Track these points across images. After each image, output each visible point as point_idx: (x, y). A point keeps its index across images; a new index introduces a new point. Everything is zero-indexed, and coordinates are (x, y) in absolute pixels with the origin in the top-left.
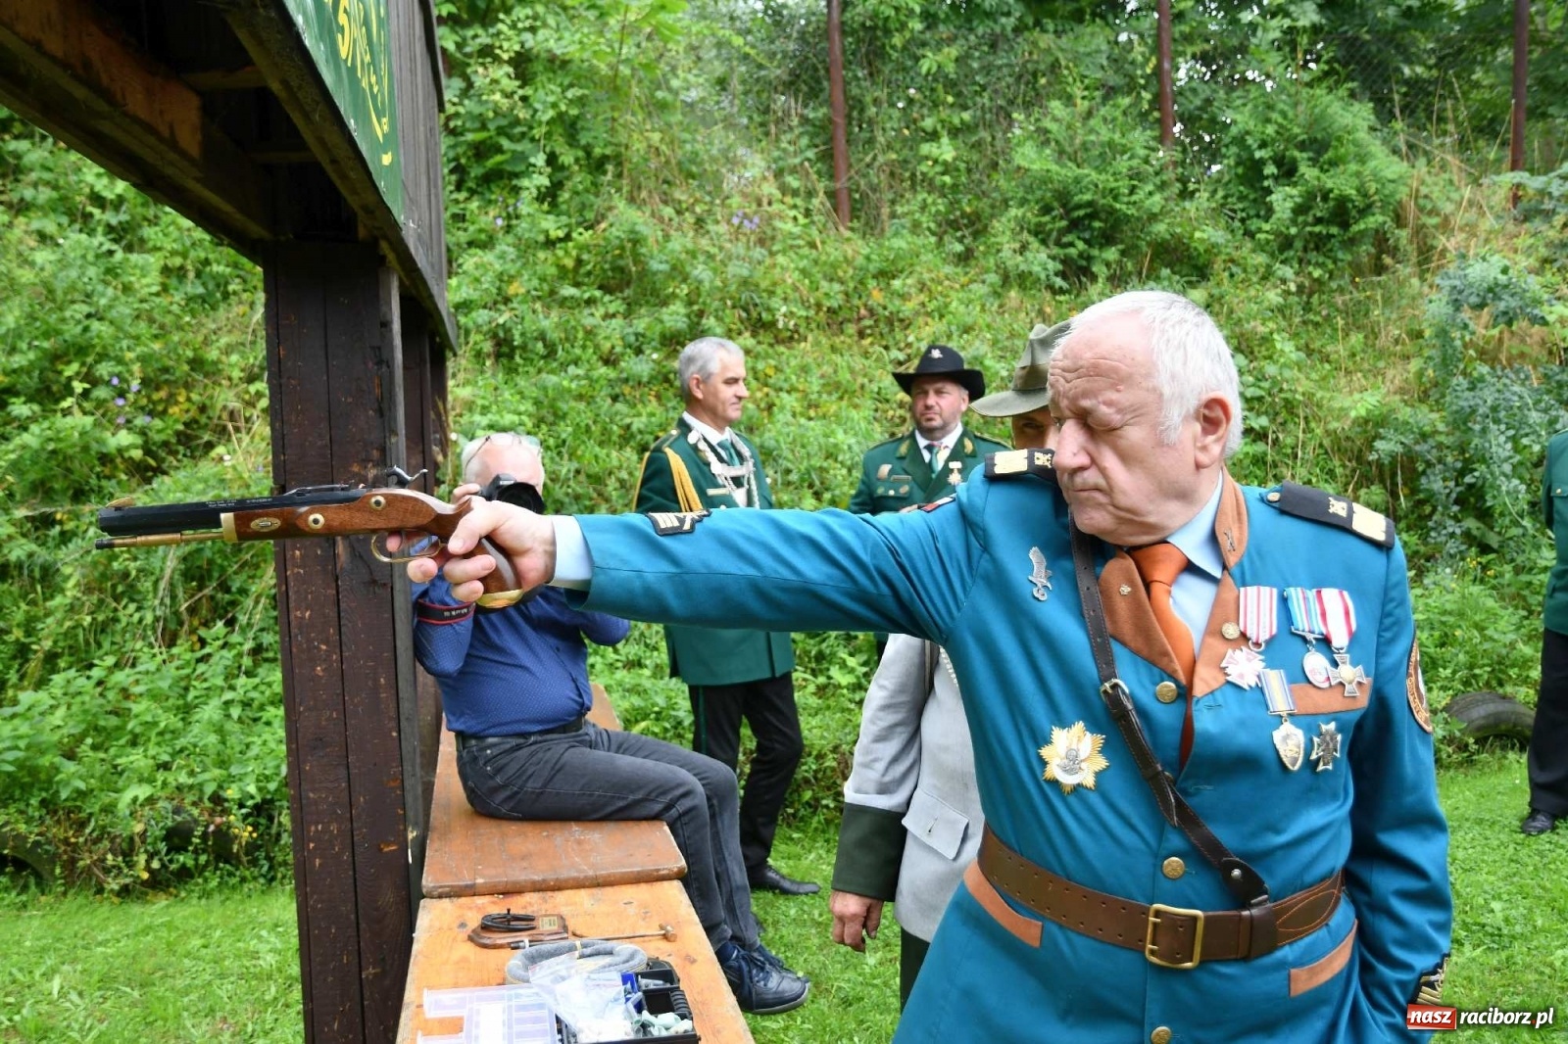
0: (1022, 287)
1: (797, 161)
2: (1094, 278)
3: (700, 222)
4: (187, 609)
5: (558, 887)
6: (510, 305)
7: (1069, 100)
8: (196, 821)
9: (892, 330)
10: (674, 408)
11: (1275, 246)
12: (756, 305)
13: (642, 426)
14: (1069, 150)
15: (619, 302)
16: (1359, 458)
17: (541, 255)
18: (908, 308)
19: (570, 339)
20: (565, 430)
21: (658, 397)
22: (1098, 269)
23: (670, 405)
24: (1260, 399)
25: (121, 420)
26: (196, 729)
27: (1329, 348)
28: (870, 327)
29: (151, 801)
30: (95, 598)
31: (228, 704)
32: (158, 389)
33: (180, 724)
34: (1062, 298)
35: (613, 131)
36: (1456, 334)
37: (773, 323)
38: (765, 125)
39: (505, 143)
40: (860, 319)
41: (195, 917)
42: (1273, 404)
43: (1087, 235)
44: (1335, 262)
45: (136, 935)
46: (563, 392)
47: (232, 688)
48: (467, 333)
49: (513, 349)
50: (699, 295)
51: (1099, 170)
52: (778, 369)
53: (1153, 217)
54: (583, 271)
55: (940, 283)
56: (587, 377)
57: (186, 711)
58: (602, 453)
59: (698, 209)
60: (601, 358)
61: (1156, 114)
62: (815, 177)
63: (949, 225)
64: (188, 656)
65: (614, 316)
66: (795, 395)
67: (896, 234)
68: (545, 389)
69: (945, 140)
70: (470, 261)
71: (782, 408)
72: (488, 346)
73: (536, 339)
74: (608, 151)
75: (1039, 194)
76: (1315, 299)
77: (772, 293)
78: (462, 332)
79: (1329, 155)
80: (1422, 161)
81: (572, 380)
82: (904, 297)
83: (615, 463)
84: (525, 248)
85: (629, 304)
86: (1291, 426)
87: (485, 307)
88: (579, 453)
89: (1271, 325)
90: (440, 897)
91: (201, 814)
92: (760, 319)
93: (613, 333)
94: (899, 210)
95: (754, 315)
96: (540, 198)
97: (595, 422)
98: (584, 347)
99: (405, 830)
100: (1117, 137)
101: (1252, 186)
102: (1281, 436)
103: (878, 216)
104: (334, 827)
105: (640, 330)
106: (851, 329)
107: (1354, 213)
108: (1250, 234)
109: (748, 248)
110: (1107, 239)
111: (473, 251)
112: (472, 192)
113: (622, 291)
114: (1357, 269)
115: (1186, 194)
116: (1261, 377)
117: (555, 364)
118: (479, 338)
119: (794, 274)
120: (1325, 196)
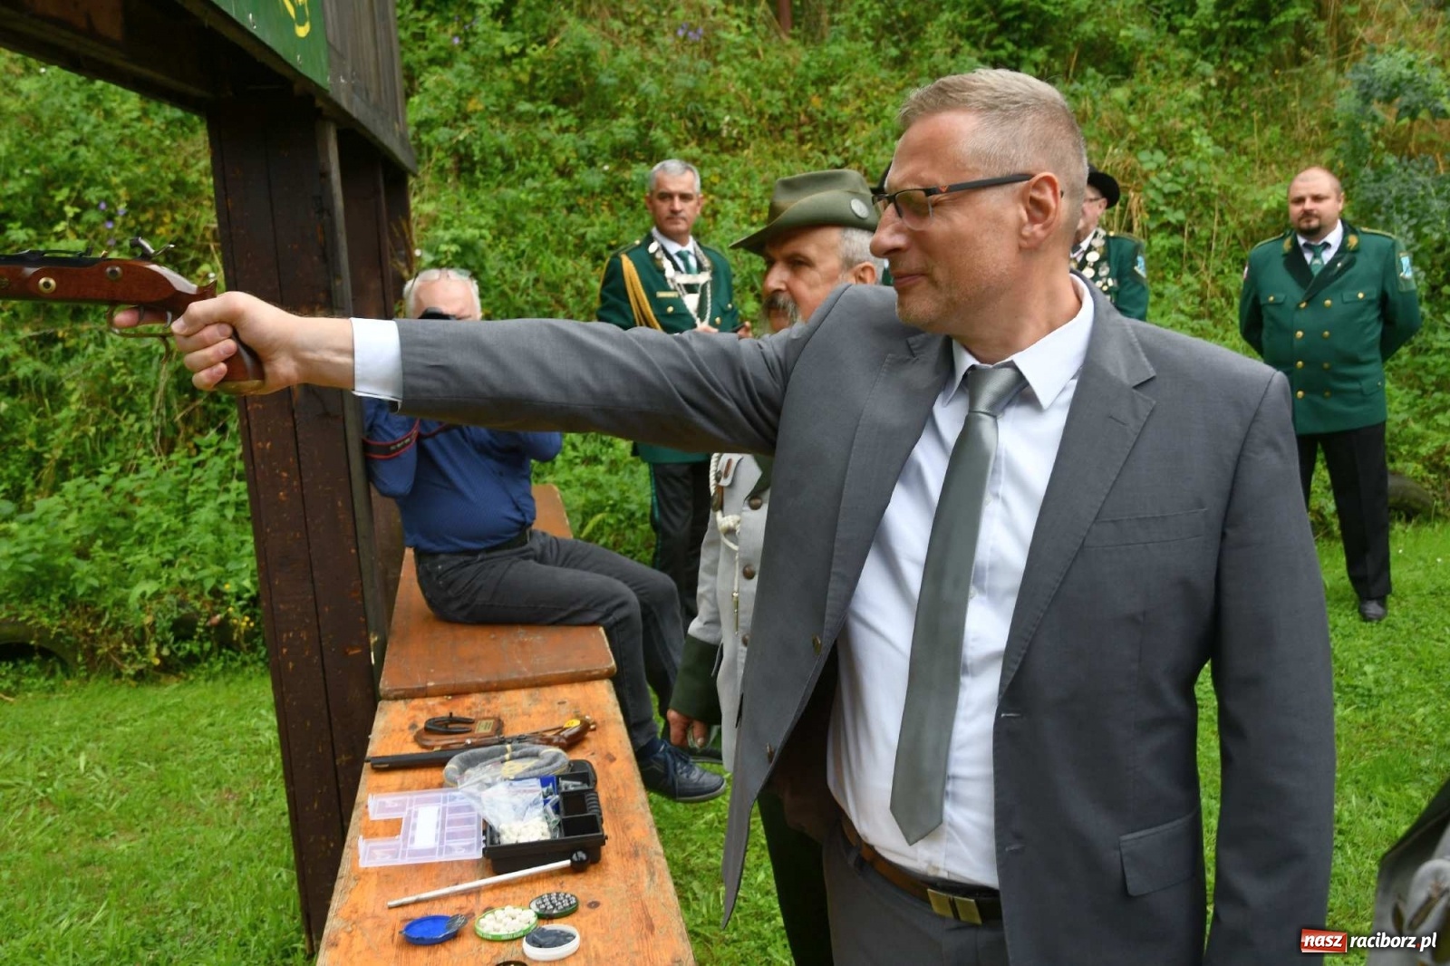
4: (183, 418)
5: (501, 687)
6: (469, 122)
8: (199, 614)
9: (830, 135)
10: (626, 218)
11: (1197, 41)
12: (701, 115)
13: (595, 236)
15: (571, 116)
17: (498, 71)
18: (845, 113)
19: (526, 153)
20: (524, 241)
21: (610, 207)
23: (621, 214)
24: (1177, 194)
25: (111, 242)
26: (194, 529)
27: (1246, 141)
28: (810, 133)
29: (158, 595)
30: (97, 410)
31: (223, 505)
32: (144, 210)
33: (181, 525)
36: (1366, 126)
37: (718, 132)
40: (801, 125)
41: (202, 697)
42: (1189, 198)
43: (1017, 37)
44: (1255, 56)
45: (152, 714)
46: (521, 205)
47: (227, 490)
48: (430, 150)
49: (474, 164)
50: (647, 107)
52: (723, 177)
53: (1080, 17)
54: (537, 85)
55: (875, 87)
56: (544, 189)
57: (185, 512)
58: (559, 262)
60: (557, 170)
64: (184, 462)
65: (567, 129)
66: (738, 201)
68: (503, 202)
70: (430, 79)
71: (725, 215)
72: (449, 163)
73: (495, 154)
76: (1235, 92)
77: (716, 103)
78: (425, 150)
81: (529, 193)
82: (842, 103)
83: (571, 271)
84: (482, 66)
85: (581, 118)
86: (1206, 219)
87: (445, 125)
88: (538, 262)
89: (1190, 121)
90: (396, 698)
91: (203, 606)
92: (705, 127)
93: (566, 146)
95: (700, 123)
96: (495, 16)
97: (552, 233)
98: (540, 161)
99: (367, 636)
102: (1197, 229)
104: (304, 635)
105: (592, 142)
106: (791, 135)
107: (1275, 7)
110: (1036, 41)
111: (433, 69)
112: (431, 10)
113: (575, 104)
114: (1277, 62)
116: (1179, 173)
117: (513, 178)
118: (441, 154)
119: (738, 84)
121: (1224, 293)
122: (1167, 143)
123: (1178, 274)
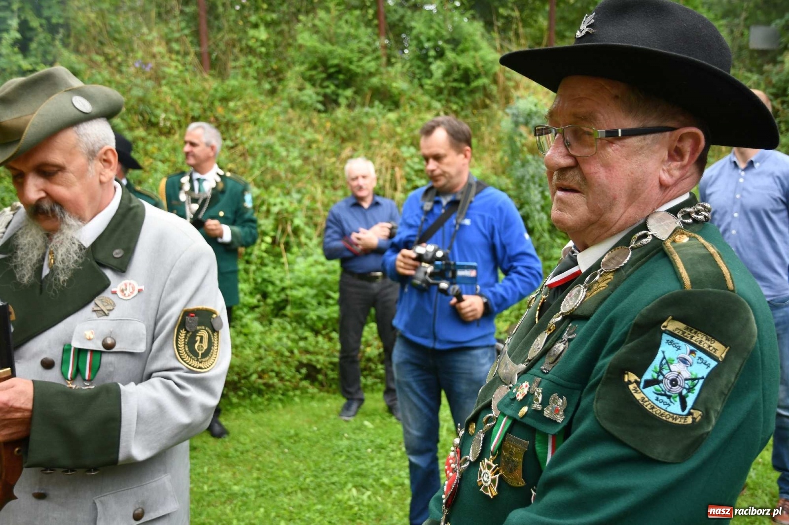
0: (301, 109)
1: (178, 35)
2: (338, 104)
3: (119, 66)
7: (328, 10)
11: (434, 92)
12: (148, 113)
14: (327, 36)
18: (237, 118)
22: (343, 101)
34: (322, 115)
37: (158, 124)
43: (336, 82)
44: (464, 101)
51: (343, 48)
52: (159, 149)
53: (371, 75)
55: (256, 105)
59: (119, 59)
61: (376, 22)
62: (189, 45)
63: (264, 74)
67: (234, 78)
69: (262, 28)
74: (61, 21)
75: (310, 59)
77: (157, 107)
79: (461, 47)
82: (236, 112)
92: (150, 120)
94: (237, 65)
95: (147, 117)
100: (352, 31)
101: (423, 62)
103: (225, 69)
107: (472, 77)
108: (422, 86)
109: (145, 81)
110: (347, 85)
114: (475, 106)
115: (389, 63)
119: (173, 97)
120: (458, 67)
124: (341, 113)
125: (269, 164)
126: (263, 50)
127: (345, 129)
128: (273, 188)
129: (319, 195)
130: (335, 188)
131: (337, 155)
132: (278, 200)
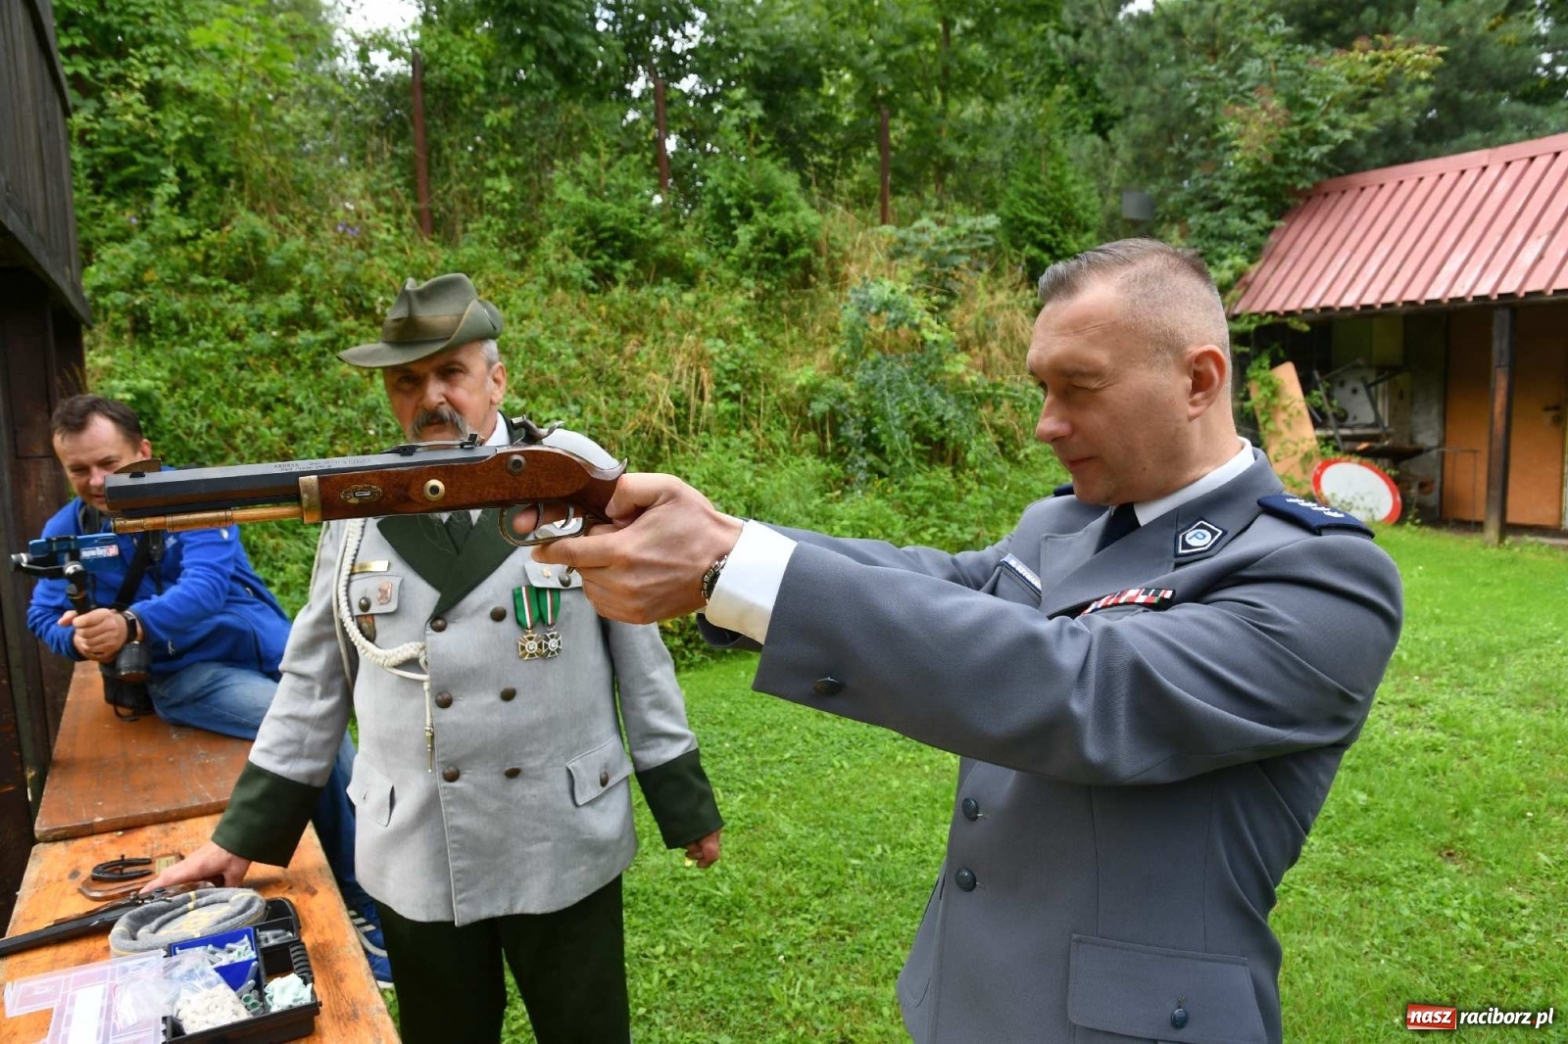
0: (565, 288)
1: (388, 185)
2: (616, 283)
3: (311, 230)
5: (181, 816)
6: (146, 290)
7: (595, 153)
10: (292, 375)
11: (740, 265)
12: (358, 295)
14: (596, 189)
15: (243, 289)
16: (800, 414)
17: (174, 250)
19: (200, 318)
20: (197, 394)
21: (278, 367)
22: (619, 276)
24: (735, 371)
27: (778, 338)
34: (592, 296)
35: (235, 153)
36: (859, 330)
37: (372, 310)
38: (362, 158)
39: (138, 156)
42: (744, 375)
43: (610, 251)
44: (779, 278)
46: (194, 362)
48: (106, 311)
49: (149, 327)
50: (310, 285)
51: (620, 205)
53: (656, 241)
54: (211, 263)
55: (503, 282)
56: (216, 349)
58: (231, 412)
59: (309, 219)
60: (228, 334)
61: (656, 169)
62: (403, 199)
63: (509, 239)
65: (239, 300)
67: (469, 245)
68: (179, 359)
69: (504, 177)
70: (108, 252)
72: (126, 323)
73: (170, 319)
74: (231, 169)
75: (575, 220)
76: (766, 303)
77: (371, 286)
78: (101, 311)
79: (773, 205)
80: (828, 215)
81: (202, 352)
84: (159, 245)
85: (252, 292)
86: (756, 391)
87: (122, 290)
88: (211, 411)
89: (741, 320)
90: (55, 840)
92: (361, 305)
93: (239, 313)
94: (470, 226)
95: (357, 301)
96: (171, 202)
97: (223, 387)
99: (24, 769)
100: (631, 181)
101: (723, 225)
102: (749, 398)
103: (453, 232)
105: (261, 312)
107: (790, 246)
108: (724, 257)
109: (351, 250)
110: (625, 255)
111: (110, 244)
112: (110, 197)
113: (245, 281)
114: (793, 284)
115: (679, 227)
116: (735, 355)
117: (187, 339)
118: (117, 315)
119: (390, 273)
120: (772, 233)
121: (771, 445)
122: (725, 334)
123: (738, 431)
124: (618, 292)
125: (535, 364)
126: (506, 205)
127: (626, 316)
128: (541, 398)
129: (603, 408)
130: (620, 396)
131: (619, 351)
132: (552, 415)
